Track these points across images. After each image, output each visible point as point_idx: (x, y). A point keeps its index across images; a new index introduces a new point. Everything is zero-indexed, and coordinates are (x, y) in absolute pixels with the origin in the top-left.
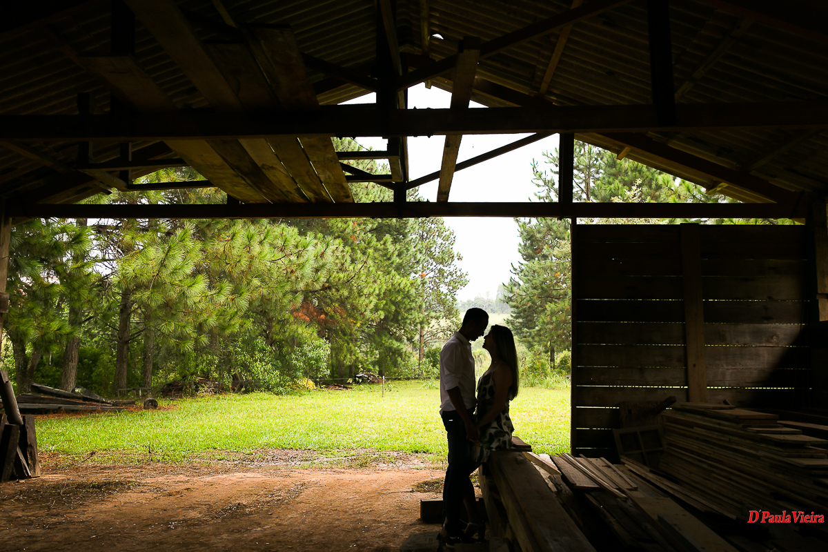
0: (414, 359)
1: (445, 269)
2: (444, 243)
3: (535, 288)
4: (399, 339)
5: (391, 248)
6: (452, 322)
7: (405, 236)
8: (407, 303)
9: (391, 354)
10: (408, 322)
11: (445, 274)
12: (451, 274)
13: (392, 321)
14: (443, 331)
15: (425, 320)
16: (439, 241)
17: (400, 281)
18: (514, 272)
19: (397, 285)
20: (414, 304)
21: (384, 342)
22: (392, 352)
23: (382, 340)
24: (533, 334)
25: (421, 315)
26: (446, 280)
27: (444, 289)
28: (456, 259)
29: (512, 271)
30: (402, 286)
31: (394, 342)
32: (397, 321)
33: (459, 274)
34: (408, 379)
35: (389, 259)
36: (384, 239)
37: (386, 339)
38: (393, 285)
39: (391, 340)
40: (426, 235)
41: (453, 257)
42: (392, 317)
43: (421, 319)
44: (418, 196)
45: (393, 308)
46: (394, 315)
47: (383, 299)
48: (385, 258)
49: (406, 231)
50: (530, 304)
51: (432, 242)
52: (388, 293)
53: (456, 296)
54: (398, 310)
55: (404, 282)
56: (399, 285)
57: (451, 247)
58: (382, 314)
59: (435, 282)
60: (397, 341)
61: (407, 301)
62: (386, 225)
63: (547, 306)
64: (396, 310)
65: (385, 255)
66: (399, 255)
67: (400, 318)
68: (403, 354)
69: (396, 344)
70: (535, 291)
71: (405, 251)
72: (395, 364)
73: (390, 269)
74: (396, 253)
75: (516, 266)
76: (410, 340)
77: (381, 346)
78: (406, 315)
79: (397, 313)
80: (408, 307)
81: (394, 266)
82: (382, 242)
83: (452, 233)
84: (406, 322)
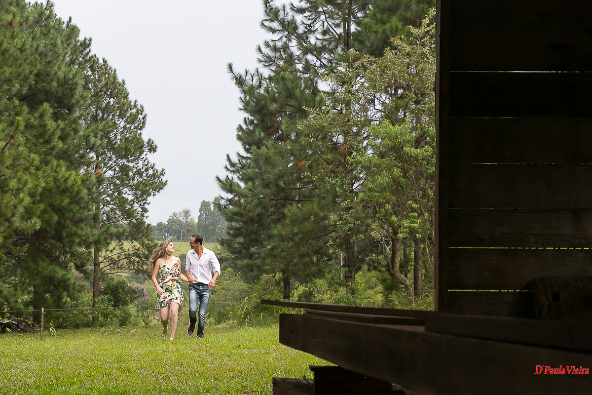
0: (87, 297)
1: (131, 165)
2: (128, 126)
3: (267, 186)
4: (64, 266)
5: (51, 124)
6: (143, 244)
7: (70, 110)
8: (75, 210)
9: (52, 287)
10: (77, 240)
11: (131, 173)
12: (139, 173)
13: (53, 238)
14: (128, 257)
15: (102, 238)
16: (122, 123)
17: (67, 176)
18: (232, 169)
19: (62, 180)
20: (86, 213)
21: (40, 269)
22: (54, 285)
23: (38, 266)
24: (263, 255)
25: (96, 232)
26: (132, 183)
27: (128, 195)
28: (146, 150)
29: (229, 167)
30: (70, 183)
31: (57, 269)
32: (60, 239)
33: (151, 172)
34: (77, 326)
35: (47, 142)
36: (41, 110)
37: (44, 264)
38: (56, 180)
39: (51, 267)
40: (101, 114)
41: (142, 146)
42: (53, 232)
43: (95, 237)
44: (90, 55)
45: (56, 218)
46: (56, 230)
47: (40, 202)
48: (41, 140)
49: (73, 101)
50: (259, 210)
51: (111, 124)
52: (46, 194)
53: (146, 206)
54: (62, 221)
55: (72, 178)
56: (66, 180)
57: (139, 132)
58: (36, 223)
59: (115, 185)
60: (61, 267)
61: (75, 208)
62: (42, 92)
63: (286, 211)
64: (59, 222)
65: (42, 135)
66: (63, 138)
67: (64, 235)
68: (71, 287)
69: (60, 273)
70: (268, 191)
71: (72, 133)
72: (58, 303)
73: (49, 158)
74: (58, 133)
75: (235, 159)
76: (80, 268)
77: (37, 275)
78: (74, 229)
79: (60, 226)
80: (78, 215)
81: (54, 153)
82: (36, 115)
83: (141, 111)
84: (73, 241)
